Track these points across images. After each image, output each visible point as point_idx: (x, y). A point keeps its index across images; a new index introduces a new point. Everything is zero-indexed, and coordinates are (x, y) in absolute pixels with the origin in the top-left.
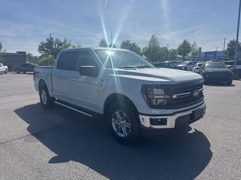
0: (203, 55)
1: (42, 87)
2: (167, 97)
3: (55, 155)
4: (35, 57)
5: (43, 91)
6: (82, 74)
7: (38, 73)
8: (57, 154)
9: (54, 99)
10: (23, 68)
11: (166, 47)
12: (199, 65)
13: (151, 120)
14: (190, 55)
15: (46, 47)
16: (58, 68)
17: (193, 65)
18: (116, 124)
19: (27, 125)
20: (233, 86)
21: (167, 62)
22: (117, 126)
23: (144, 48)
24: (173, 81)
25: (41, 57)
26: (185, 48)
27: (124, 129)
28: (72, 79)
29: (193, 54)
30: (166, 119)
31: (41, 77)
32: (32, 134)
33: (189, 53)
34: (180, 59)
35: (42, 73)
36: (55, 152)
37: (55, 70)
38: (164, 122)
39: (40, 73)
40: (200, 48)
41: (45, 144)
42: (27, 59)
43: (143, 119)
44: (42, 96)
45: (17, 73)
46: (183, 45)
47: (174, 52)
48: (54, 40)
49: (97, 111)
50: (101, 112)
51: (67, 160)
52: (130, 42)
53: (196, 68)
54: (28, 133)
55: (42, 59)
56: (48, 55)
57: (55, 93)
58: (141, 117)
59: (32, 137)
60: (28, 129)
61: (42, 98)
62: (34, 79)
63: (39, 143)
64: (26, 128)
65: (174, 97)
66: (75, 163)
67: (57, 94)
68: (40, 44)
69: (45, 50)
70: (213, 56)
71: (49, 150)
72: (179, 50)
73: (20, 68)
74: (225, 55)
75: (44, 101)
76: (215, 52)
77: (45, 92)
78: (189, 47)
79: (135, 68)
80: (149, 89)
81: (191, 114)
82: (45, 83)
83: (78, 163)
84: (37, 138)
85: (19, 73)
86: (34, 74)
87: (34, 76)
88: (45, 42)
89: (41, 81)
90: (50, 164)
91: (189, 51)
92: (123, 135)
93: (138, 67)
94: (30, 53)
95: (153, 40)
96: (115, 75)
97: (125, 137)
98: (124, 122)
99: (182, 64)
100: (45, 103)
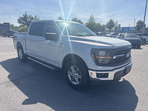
0: (121, 29)
1: (19, 47)
2: (109, 58)
3: (27, 98)
4: (16, 27)
5: (20, 50)
6: (47, 39)
7: (16, 37)
8: (28, 97)
9: (27, 55)
10: (8, 34)
11: (99, 23)
12: (120, 35)
13: (97, 74)
14: (113, 29)
15: (23, 20)
16: (30, 34)
17: (116, 35)
18: (71, 75)
19: (8, 74)
20: (141, 49)
21: (100, 32)
22: (72, 77)
23: (86, 23)
24: (114, 47)
25: (20, 27)
26: (111, 24)
27: (77, 79)
28: (40, 42)
29: (116, 28)
30: (108, 74)
31: (18, 40)
32: (11, 81)
33: (113, 27)
34: (107, 31)
35: (19, 37)
36: (27, 95)
37: (28, 35)
38: (106, 75)
39: (18, 37)
40: (120, 25)
41: (20, 89)
42: (11, 28)
43: (91, 73)
44: (19, 53)
45: (4, 37)
46: (109, 22)
47: (104, 26)
48: (28, 16)
49: (57, 65)
50: (61, 66)
51: (35, 103)
52: (77, 19)
53: (118, 37)
54: (8, 80)
55: (21, 28)
56: (25, 25)
57: (27, 51)
58: (90, 72)
59: (11, 82)
60: (9, 77)
61: (19, 54)
62: (14, 41)
63: (15, 88)
64: (7, 76)
65: (114, 57)
66: (42, 105)
67: (29, 52)
68: (19, 18)
69: (22, 22)
70: (127, 30)
71: (23, 93)
72: (107, 26)
73: (6, 34)
74: (135, 30)
75: (21, 56)
76: (129, 27)
77: (21, 50)
78: (114, 24)
79: (84, 36)
80: (96, 52)
81: (124, 70)
82: (21, 44)
83: (44, 105)
84: (14, 84)
85: (5, 37)
86: (14, 38)
87: (14, 39)
88: (22, 16)
89: (18, 43)
90: (23, 106)
91: (113, 26)
92: (75, 83)
93: (87, 35)
94: (13, 24)
95: (92, 18)
96: (69, 40)
97: (77, 85)
98: (77, 74)
99: (109, 34)
100: (21, 58)
